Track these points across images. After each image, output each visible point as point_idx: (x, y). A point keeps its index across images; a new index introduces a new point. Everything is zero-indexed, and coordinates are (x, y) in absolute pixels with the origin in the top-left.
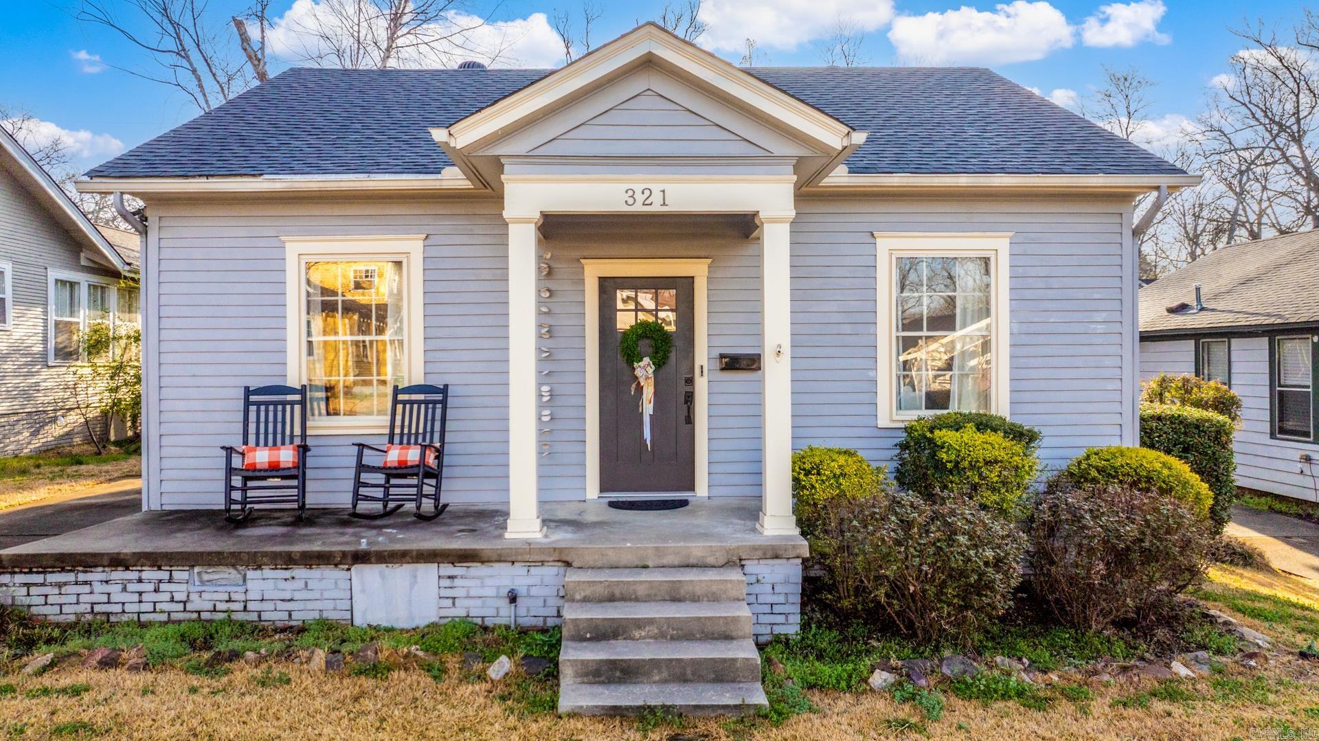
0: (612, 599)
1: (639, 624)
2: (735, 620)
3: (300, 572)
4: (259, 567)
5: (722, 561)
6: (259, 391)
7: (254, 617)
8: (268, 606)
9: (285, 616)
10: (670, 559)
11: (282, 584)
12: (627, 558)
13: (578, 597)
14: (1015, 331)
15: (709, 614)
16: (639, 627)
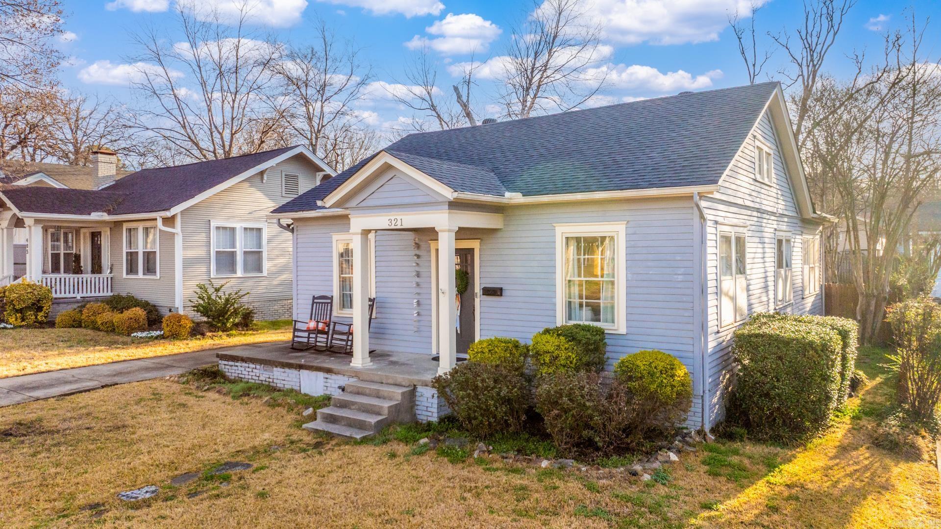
0: (358, 393)
1: (353, 403)
2: (382, 407)
3: (287, 370)
4: (276, 367)
5: (407, 385)
6: (317, 298)
7: (275, 385)
8: (278, 381)
9: (282, 386)
10: (390, 381)
11: (282, 374)
12: (376, 379)
13: (349, 391)
14: (630, 279)
15: (376, 404)
16: (353, 405)
